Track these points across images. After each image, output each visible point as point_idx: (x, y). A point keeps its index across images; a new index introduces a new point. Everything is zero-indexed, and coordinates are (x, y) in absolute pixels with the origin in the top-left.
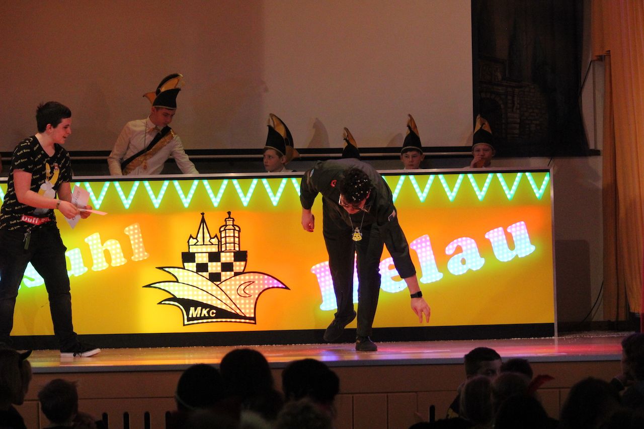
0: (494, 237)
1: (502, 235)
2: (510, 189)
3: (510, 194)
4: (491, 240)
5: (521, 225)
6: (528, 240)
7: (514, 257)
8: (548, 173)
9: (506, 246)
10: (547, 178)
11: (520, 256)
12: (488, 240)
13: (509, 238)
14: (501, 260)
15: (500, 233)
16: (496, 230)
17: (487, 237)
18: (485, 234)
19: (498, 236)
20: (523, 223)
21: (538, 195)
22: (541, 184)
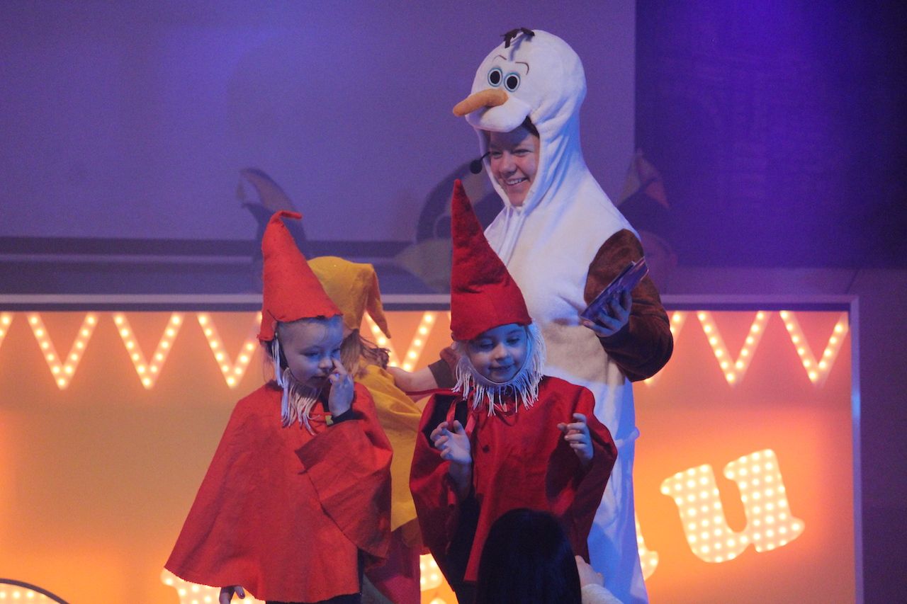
0: (685, 492)
1: (708, 488)
2: (734, 356)
3: (733, 370)
4: (679, 501)
5: (763, 461)
6: (783, 503)
7: (742, 550)
8: (845, 314)
9: (719, 519)
10: (840, 328)
11: (759, 549)
12: (669, 500)
13: (729, 493)
14: (707, 560)
15: (704, 481)
16: (691, 472)
17: (665, 490)
18: (659, 482)
19: (697, 491)
20: (769, 453)
21: (813, 376)
22: (825, 344)
